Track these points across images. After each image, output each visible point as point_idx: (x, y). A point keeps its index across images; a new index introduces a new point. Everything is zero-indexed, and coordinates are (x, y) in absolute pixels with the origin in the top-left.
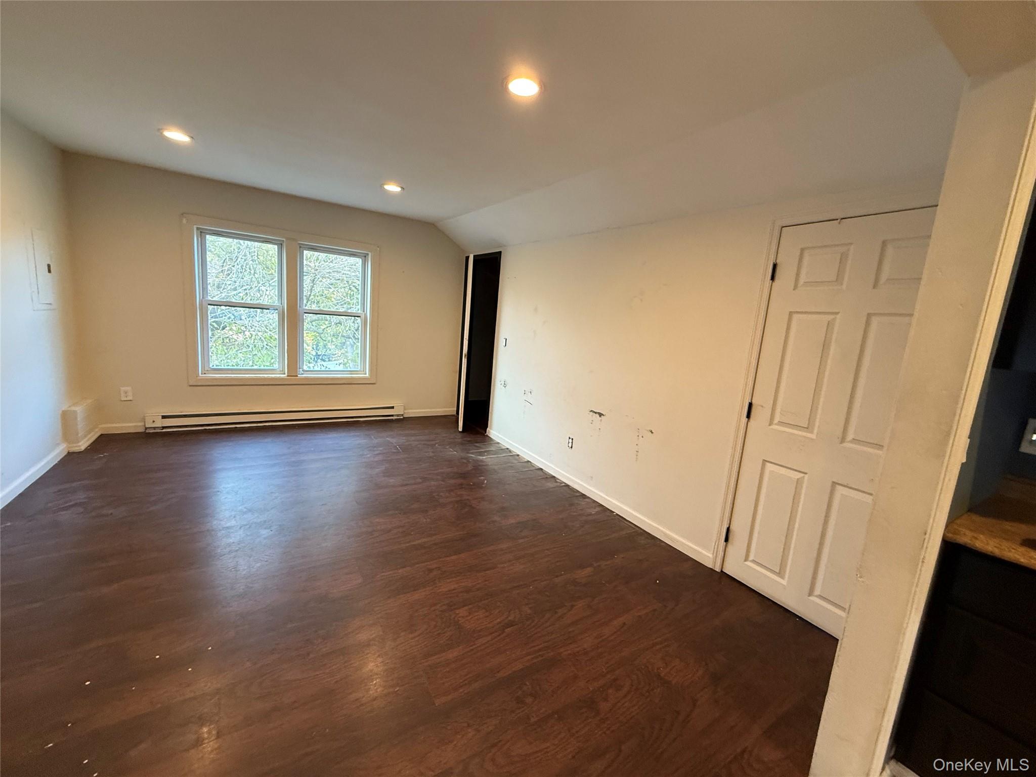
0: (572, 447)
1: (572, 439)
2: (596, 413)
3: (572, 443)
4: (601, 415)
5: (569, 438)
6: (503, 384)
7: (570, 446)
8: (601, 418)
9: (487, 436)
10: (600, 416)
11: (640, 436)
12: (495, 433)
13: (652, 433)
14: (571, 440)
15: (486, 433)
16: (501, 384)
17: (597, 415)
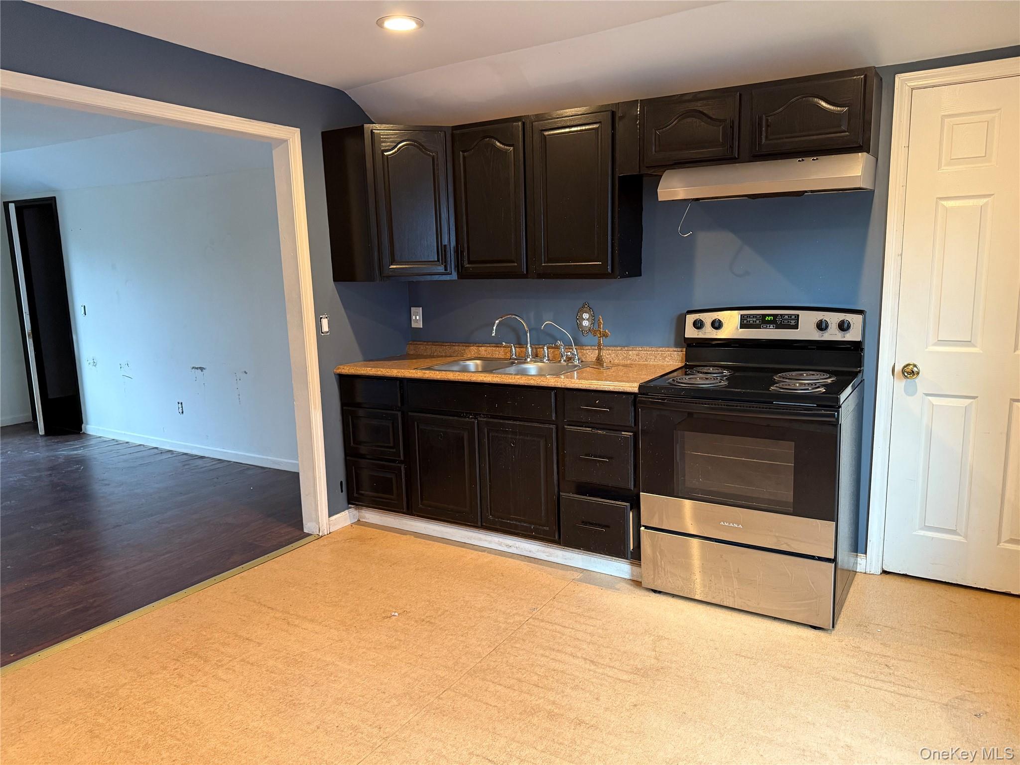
0: (183, 412)
1: (182, 403)
2: (197, 368)
3: (182, 407)
4: (202, 369)
5: (179, 403)
6: (92, 364)
7: (181, 411)
8: (202, 373)
9: (84, 433)
10: (202, 371)
11: (238, 380)
12: (93, 427)
13: (246, 373)
14: (180, 405)
15: (81, 430)
16: (89, 364)
17: (199, 371)
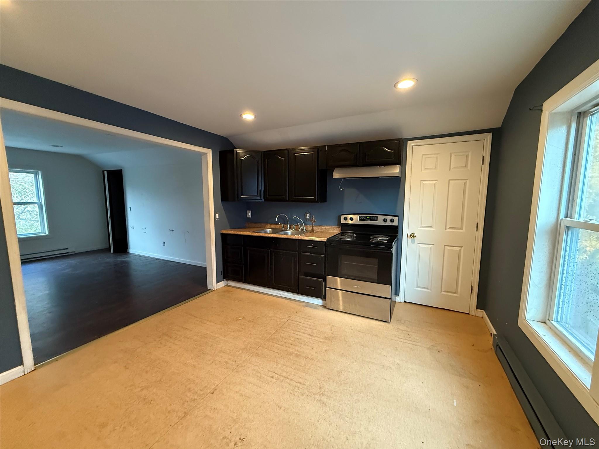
0: (165, 245)
4: (173, 230)
6: (132, 227)
11: (185, 234)
12: (132, 250)
13: (188, 232)
14: (164, 243)
15: (127, 252)
17: (172, 231)
